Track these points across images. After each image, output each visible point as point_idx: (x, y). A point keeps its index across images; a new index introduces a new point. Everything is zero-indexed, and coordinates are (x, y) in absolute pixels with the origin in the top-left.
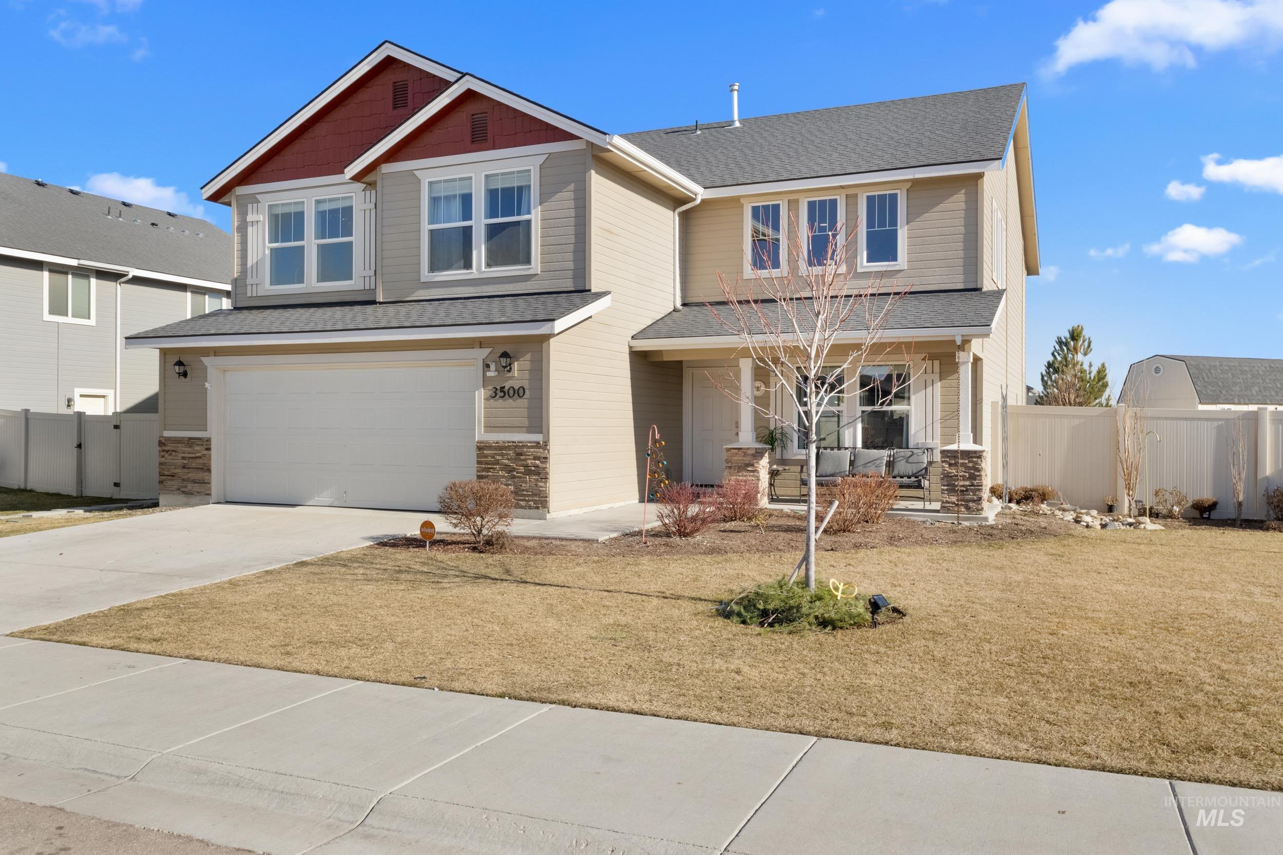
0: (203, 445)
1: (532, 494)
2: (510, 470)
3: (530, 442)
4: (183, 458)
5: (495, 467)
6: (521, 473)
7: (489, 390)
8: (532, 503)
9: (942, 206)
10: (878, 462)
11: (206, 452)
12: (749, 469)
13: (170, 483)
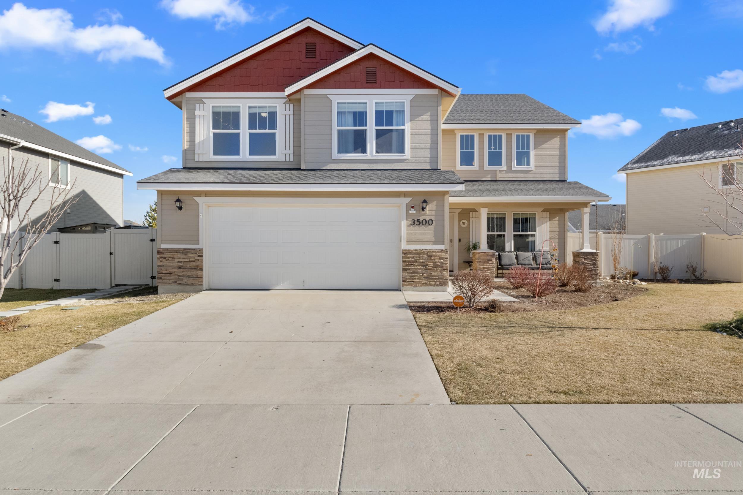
0: (196, 253)
1: (438, 278)
2: (424, 265)
3: (437, 250)
4: (179, 262)
5: (415, 263)
6: (431, 267)
7: (410, 221)
8: (438, 283)
9: (549, 143)
10: (529, 258)
11: (199, 258)
12: (489, 262)
13: (167, 278)
